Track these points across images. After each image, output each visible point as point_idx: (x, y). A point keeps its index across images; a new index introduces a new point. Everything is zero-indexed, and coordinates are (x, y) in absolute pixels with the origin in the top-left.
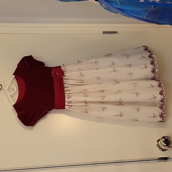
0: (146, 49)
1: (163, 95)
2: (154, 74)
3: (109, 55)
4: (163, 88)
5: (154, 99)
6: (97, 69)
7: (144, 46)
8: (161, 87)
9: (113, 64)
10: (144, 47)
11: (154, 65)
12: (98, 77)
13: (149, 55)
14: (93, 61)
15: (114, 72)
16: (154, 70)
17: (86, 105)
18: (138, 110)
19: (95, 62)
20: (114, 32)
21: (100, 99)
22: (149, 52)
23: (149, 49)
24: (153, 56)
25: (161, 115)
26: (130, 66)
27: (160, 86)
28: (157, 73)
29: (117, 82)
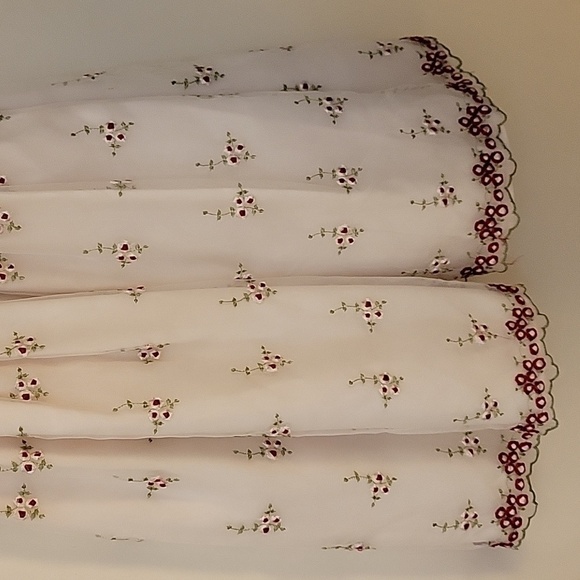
0: (436, 62)
1: (539, 392)
2: (489, 241)
3: (204, 79)
4: (540, 344)
5: (488, 417)
6: (121, 186)
7: (421, 41)
8: (527, 334)
9: (236, 152)
10: (424, 50)
11: (497, 184)
12: (125, 247)
13: (464, 114)
14: (96, 116)
15: (243, 213)
16: (491, 219)
17: (29, 468)
18: (381, 484)
19: (108, 132)
21: (139, 424)
22: (462, 86)
23: (452, 63)
24: (493, 120)
25: (507, 512)
26: (347, 178)
27: (519, 326)
28: (504, 240)
29: (256, 286)
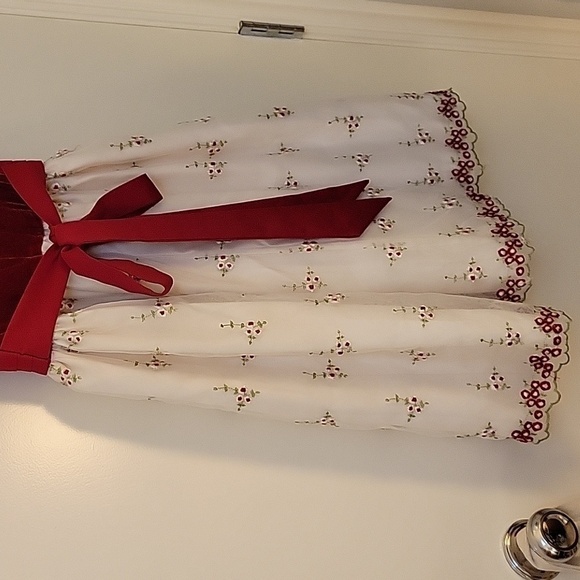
20: (291, 28)
